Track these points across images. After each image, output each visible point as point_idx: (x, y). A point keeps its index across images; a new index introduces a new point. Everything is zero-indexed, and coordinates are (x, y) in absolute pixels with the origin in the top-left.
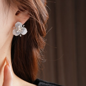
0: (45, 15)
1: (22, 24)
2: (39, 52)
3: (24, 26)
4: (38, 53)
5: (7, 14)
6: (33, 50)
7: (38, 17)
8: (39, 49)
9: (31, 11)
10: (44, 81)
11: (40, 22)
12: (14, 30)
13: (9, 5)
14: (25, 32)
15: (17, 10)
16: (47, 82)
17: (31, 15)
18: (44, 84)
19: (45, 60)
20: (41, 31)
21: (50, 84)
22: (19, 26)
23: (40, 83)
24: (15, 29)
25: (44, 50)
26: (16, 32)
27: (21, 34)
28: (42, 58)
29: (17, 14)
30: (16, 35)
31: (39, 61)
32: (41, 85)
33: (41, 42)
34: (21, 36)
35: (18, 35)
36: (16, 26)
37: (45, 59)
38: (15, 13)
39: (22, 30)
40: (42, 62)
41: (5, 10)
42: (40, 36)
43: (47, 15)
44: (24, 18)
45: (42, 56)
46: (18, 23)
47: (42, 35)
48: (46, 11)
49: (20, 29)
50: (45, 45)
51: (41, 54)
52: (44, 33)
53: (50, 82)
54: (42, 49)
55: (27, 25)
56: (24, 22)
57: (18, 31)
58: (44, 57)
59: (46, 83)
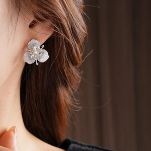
0: (81, 28)
1: (40, 44)
2: (70, 94)
3: (43, 46)
4: (67, 95)
5: (14, 25)
6: (60, 89)
7: (69, 32)
8: (70, 89)
9: (57, 22)
10: (79, 142)
11: (71, 40)
12: (25, 54)
13: (18, 10)
14: (45, 57)
15: (32, 19)
16: (83, 143)
17: (55, 29)
18: (79, 147)
19: (79, 107)
20: (73, 56)
21: (89, 147)
22: (34, 46)
23: (72, 145)
24: (27, 51)
25: (78, 90)
26: (30, 57)
27: (38, 61)
28: (75, 104)
29: (31, 26)
30: (30, 62)
31: (70, 108)
32: (74, 148)
33: (74, 76)
34: (37, 64)
35: (33, 62)
36: (29, 47)
37: (81, 105)
38: (29, 24)
39: (40, 53)
40: (74, 112)
41: (11, 18)
42: (70, 65)
43: (84, 29)
44: (43, 33)
45: (74, 101)
46: (34, 41)
47: (74, 63)
48: (83, 21)
49: (36, 52)
50: (79, 81)
51: (72, 97)
52: (78, 60)
53: (89, 144)
54: (74, 88)
55: (48, 45)
56: (44, 41)
57: (33, 55)
58: (78, 102)
59: (82, 145)
